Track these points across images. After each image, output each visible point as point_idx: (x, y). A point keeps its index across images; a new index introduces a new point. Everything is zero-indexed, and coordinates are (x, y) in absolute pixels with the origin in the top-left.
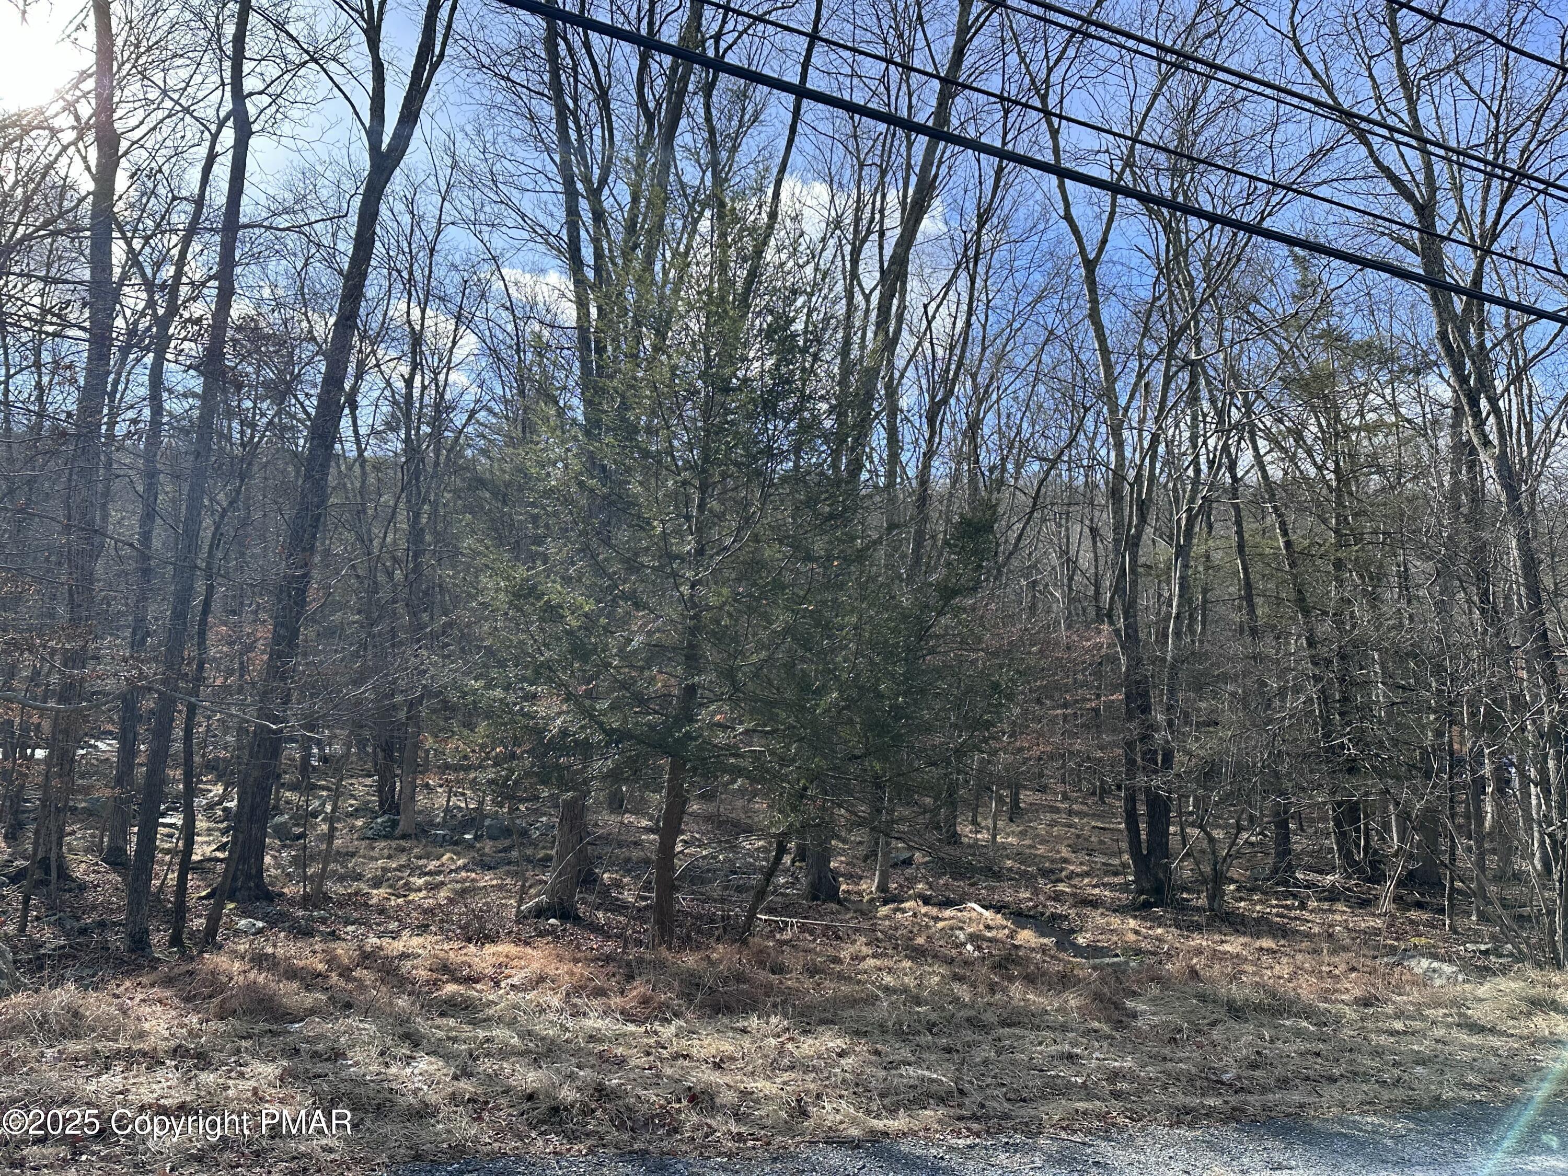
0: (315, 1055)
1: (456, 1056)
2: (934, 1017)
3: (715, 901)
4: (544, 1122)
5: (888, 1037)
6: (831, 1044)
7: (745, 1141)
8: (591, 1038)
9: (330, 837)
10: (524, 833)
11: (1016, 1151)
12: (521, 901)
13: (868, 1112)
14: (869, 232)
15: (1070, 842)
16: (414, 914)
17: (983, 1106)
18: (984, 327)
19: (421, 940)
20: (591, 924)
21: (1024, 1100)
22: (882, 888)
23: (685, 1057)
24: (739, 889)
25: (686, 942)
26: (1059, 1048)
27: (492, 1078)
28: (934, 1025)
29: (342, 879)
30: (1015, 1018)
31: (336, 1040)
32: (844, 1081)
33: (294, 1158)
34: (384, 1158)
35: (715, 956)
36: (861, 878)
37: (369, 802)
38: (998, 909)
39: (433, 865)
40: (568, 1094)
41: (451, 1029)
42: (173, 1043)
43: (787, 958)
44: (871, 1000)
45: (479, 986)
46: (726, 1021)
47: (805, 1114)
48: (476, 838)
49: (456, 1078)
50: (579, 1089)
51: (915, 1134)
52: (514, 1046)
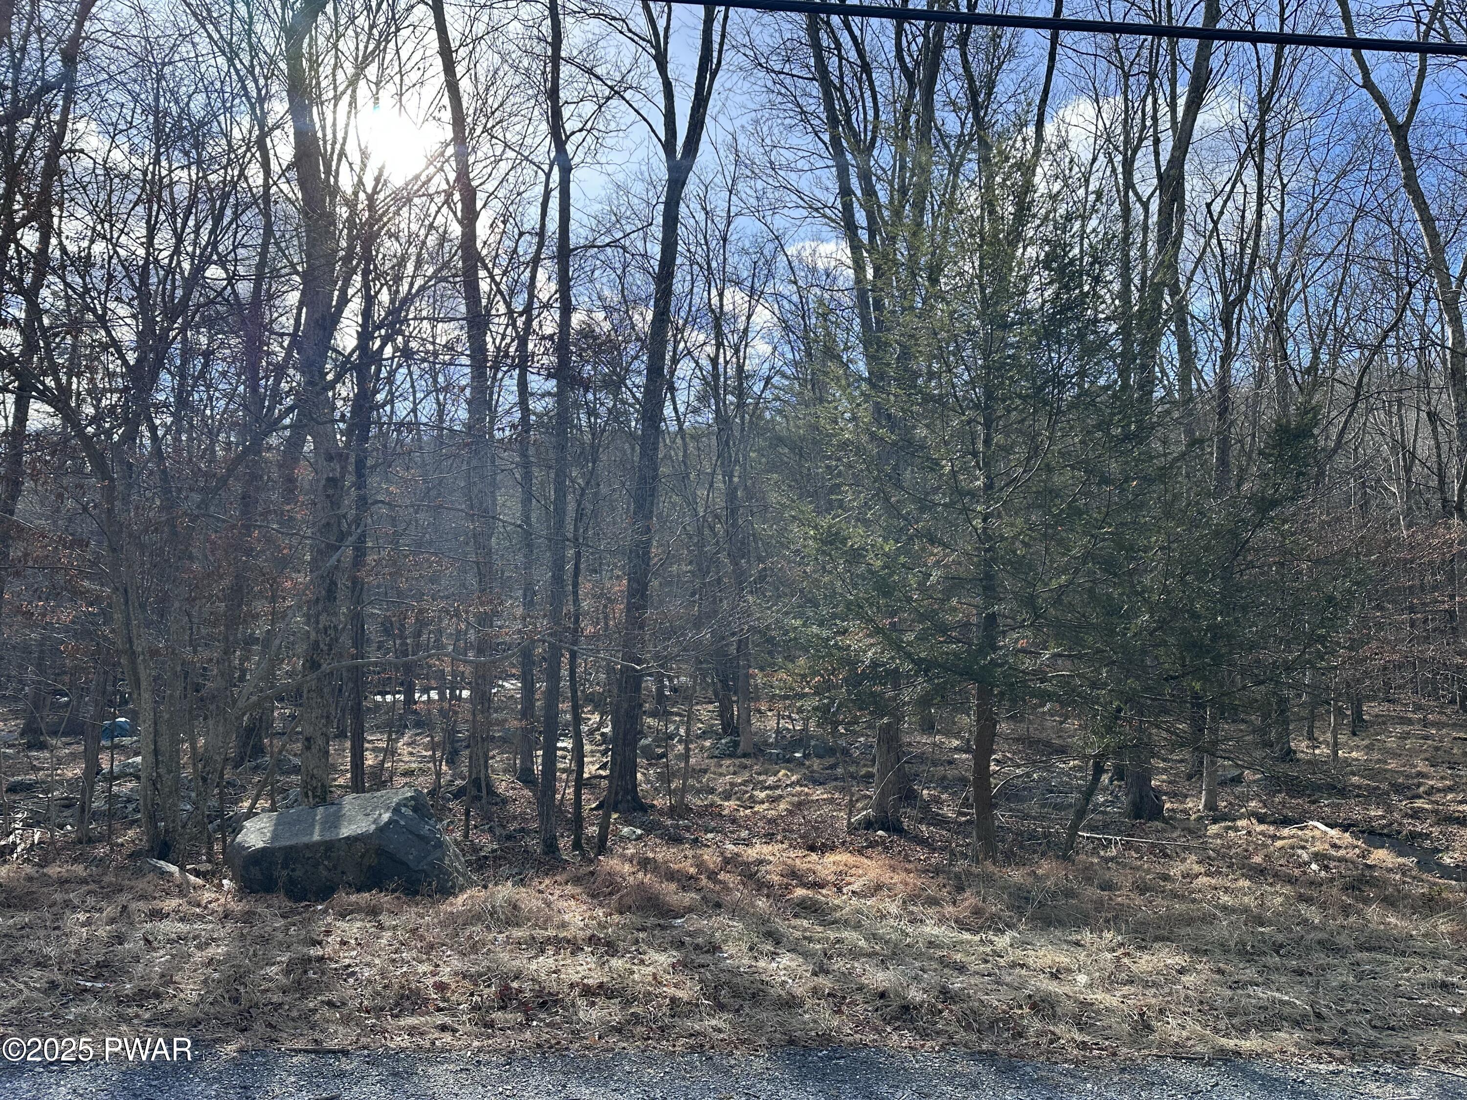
0: (697, 947)
1: (813, 955)
2: (1280, 938)
3: (1035, 818)
4: (897, 1019)
5: (1231, 957)
6: (1169, 961)
7: (1091, 1050)
8: (931, 944)
9: (686, 757)
10: (846, 752)
11: (1387, 1081)
12: (850, 814)
13: (1216, 1030)
14: (1141, 140)
15: (1427, 755)
16: (760, 824)
17: (1345, 1032)
18: (1281, 214)
19: (770, 847)
20: (916, 836)
21: (1393, 1029)
22: (1211, 806)
23: (1022, 966)
24: (1057, 807)
25: (1010, 858)
26: (1430, 975)
27: (846, 976)
28: (1281, 946)
29: (699, 792)
30: (1374, 943)
31: (712, 935)
32: (1187, 997)
33: (692, 1035)
34: (763, 1041)
35: (1040, 872)
36: (1186, 796)
37: (713, 725)
38: (1345, 828)
39: (771, 780)
40: (915, 995)
41: (805, 930)
42: (589, 933)
43: (1114, 875)
44: (1208, 919)
45: (824, 891)
46: (1058, 933)
47: (1149, 1028)
48: (805, 756)
49: (815, 974)
50: (925, 991)
51: (1270, 1056)
52: (862, 948)
